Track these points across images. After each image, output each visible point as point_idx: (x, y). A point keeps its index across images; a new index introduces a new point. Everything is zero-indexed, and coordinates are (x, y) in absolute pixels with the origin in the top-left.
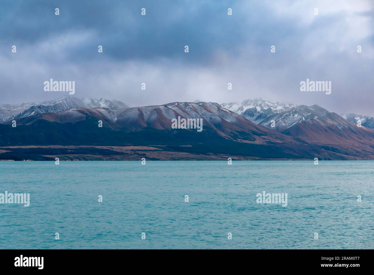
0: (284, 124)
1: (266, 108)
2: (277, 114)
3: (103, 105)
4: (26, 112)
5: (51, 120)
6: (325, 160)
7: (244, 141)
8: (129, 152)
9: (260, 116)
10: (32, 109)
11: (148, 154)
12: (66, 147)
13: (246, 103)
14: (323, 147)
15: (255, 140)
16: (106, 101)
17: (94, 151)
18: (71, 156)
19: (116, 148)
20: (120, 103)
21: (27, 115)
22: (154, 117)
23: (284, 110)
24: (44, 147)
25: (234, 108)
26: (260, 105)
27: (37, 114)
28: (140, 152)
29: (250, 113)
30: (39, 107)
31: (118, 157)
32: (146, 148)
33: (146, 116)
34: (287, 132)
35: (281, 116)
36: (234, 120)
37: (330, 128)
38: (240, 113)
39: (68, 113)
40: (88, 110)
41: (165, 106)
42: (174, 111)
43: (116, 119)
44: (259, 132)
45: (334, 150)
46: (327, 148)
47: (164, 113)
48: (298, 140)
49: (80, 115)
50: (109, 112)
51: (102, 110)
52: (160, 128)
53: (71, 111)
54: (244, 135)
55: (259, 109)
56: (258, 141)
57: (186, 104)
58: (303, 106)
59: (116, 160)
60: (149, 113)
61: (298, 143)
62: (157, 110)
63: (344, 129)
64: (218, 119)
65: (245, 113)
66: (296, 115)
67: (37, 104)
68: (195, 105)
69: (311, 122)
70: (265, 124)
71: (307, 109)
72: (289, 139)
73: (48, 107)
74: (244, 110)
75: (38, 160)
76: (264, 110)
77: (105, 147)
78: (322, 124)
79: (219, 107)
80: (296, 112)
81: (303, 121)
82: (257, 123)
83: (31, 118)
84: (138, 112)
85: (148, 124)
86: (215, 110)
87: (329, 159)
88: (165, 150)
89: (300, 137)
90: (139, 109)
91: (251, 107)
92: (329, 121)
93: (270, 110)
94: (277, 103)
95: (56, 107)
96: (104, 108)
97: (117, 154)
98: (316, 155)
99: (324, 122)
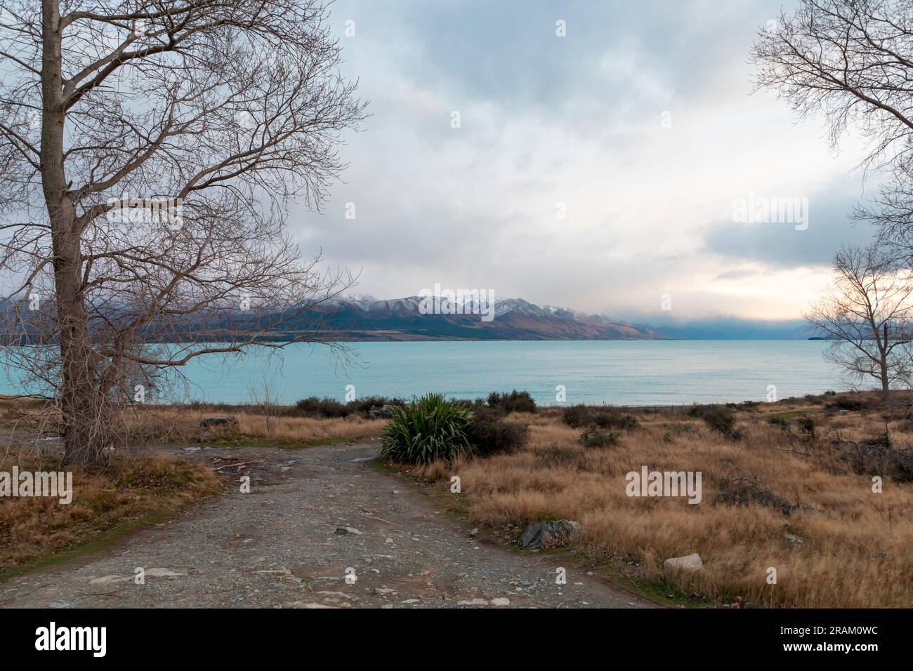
3: (357, 299)
6: (528, 340)
7: (466, 326)
8: (379, 335)
11: (393, 337)
12: (331, 331)
14: (526, 330)
15: (474, 325)
16: (360, 296)
17: (352, 335)
18: (335, 338)
19: (369, 332)
20: (371, 297)
22: (397, 308)
24: (313, 331)
27: (307, 306)
28: (387, 335)
30: (308, 301)
31: (370, 338)
32: (391, 332)
33: (391, 307)
34: (499, 319)
37: (531, 316)
39: (331, 305)
40: (346, 302)
41: (406, 299)
42: (413, 304)
43: (368, 309)
44: (478, 319)
45: (535, 333)
46: (529, 331)
47: (405, 305)
49: (341, 306)
50: (363, 304)
51: (357, 303)
52: (402, 316)
53: (333, 303)
54: (467, 321)
56: (477, 326)
58: (510, 299)
59: (369, 341)
60: (393, 305)
61: (507, 328)
62: (399, 302)
63: (541, 317)
66: (505, 306)
67: (306, 298)
69: (517, 312)
71: (513, 301)
72: (500, 325)
73: (315, 301)
75: (309, 342)
77: (360, 331)
78: (525, 313)
80: (505, 304)
81: (510, 311)
83: (302, 309)
84: (385, 304)
85: (393, 313)
87: (531, 340)
88: (406, 333)
89: (509, 323)
90: (386, 302)
92: (531, 311)
96: (359, 301)
97: (370, 336)
98: (521, 337)
99: (526, 311)
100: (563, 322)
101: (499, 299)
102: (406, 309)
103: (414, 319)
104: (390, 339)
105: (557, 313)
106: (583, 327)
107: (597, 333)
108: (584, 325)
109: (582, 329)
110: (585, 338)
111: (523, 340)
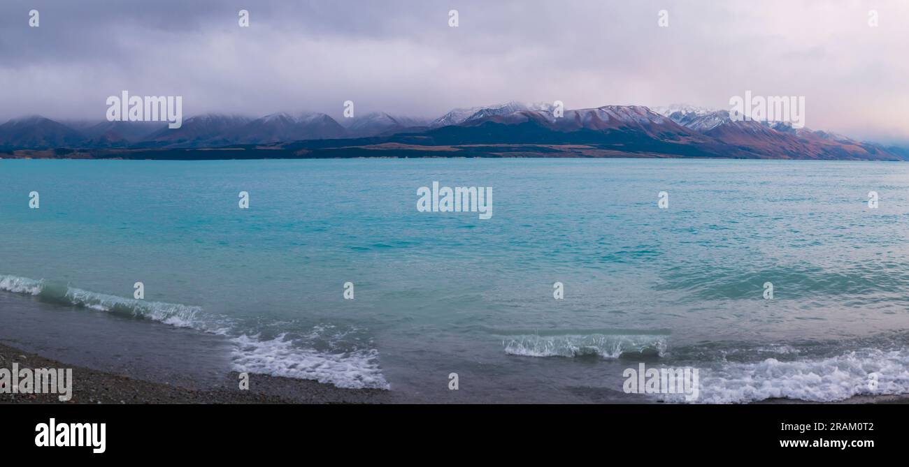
0: (706, 126)
1: (690, 112)
2: (700, 117)
3: (543, 108)
4: (475, 114)
5: (498, 122)
6: (741, 158)
7: (670, 141)
8: (567, 150)
9: (684, 119)
10: (481, 112)
11: (583, 152)
12: (511, 145)
13: (672, 107)
14: (739, 147)
15: (680, 140)
16: (546, 105)
17: (535, 149)
18: (516, 153)
19: (555, 147)
21: (477, 117)
22: (590, 118)
23: (706, 114)
24: (492, 145)
25: (662, 112)
26: (685, 109)
27: (486, 117)
28: (576, 150)
29: (676, 115)
30: (487, 110)
31: (557, 154)
32: (581, 146)
33: (582, 117)
34: (708, 133)
35: (704, 119)
36: (662, 122)
37: (746, 131)
38: (666, 116)
39: (513, 116)
40: (529, 112)
41: (600, 109)
42: (608, 113)
43: (555, 120)
44: (683, 133)
45: (749, 150)
46: (743, 148)
47: (598, 116)
48: (719, 141)
49: (524, 117)
50: (549, 114)
51: (542, 113)
52: (595, 128)
53: (515, 113)
54: (670, 136)
55: (684, 112)
56: (683, 141)
57: (618, 107)
58: (723, 111)
59: (555, 157)
60: (584, 115)
61: (718, 143)
62: (592, 113)
63: (758, 132)
64: (647, 121)
65: (671, 116)
66: (717, 119)
67: (486, 107)
68: (626, 108)
69: (729, 125)
70: (689, 126)
71: (725, 113)
72: (710, 140)
73: (495, 110)
74: (670, 114)
75: (486, 157)
76: (689, 114)
77: (545, 146)
78: (740, 127)
79: (648, 111)
80: (716, 116)
81: (722, 124)
82: (682, 125)
83: (481, 120)
84: (575, 114)
85: (583, 124)
86: (644, 113)
87: (745, 158)
88: (599, 148)
89: (720, 138)
90: (576, 112)
91: (677, 110)
92: (747, 125)
93: (693, 113)
94: (700, 107)
95: (502, 109)
96: (544, 111)
97: (556, 151)
98: (734, 154)
99: (741, 125)
100: (783, 138)
101: (709, 110)
102: (599, 119)
103: (608, 132)
104: (581, 155)
105: (776, 128)
106: (806, 145)
107: (821, 152)
108: (807, 142)
109: (805, 147)
110: (808, 158)
111: (736, 158)
